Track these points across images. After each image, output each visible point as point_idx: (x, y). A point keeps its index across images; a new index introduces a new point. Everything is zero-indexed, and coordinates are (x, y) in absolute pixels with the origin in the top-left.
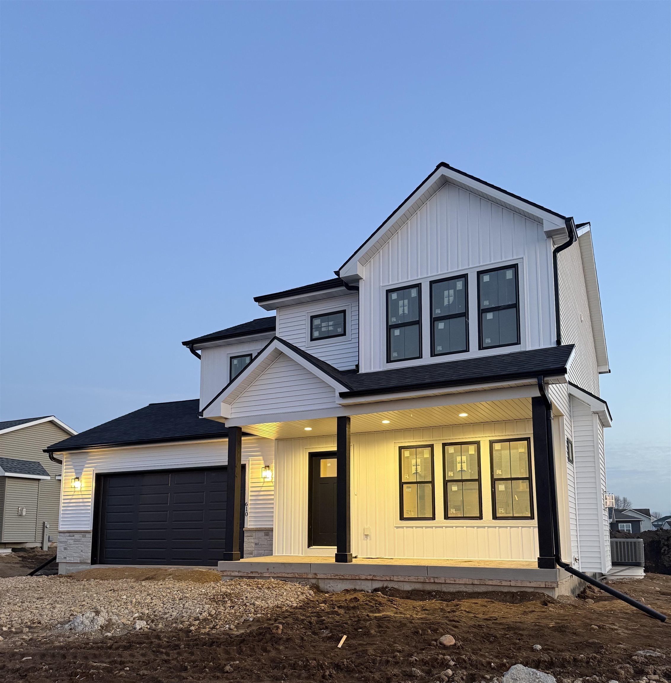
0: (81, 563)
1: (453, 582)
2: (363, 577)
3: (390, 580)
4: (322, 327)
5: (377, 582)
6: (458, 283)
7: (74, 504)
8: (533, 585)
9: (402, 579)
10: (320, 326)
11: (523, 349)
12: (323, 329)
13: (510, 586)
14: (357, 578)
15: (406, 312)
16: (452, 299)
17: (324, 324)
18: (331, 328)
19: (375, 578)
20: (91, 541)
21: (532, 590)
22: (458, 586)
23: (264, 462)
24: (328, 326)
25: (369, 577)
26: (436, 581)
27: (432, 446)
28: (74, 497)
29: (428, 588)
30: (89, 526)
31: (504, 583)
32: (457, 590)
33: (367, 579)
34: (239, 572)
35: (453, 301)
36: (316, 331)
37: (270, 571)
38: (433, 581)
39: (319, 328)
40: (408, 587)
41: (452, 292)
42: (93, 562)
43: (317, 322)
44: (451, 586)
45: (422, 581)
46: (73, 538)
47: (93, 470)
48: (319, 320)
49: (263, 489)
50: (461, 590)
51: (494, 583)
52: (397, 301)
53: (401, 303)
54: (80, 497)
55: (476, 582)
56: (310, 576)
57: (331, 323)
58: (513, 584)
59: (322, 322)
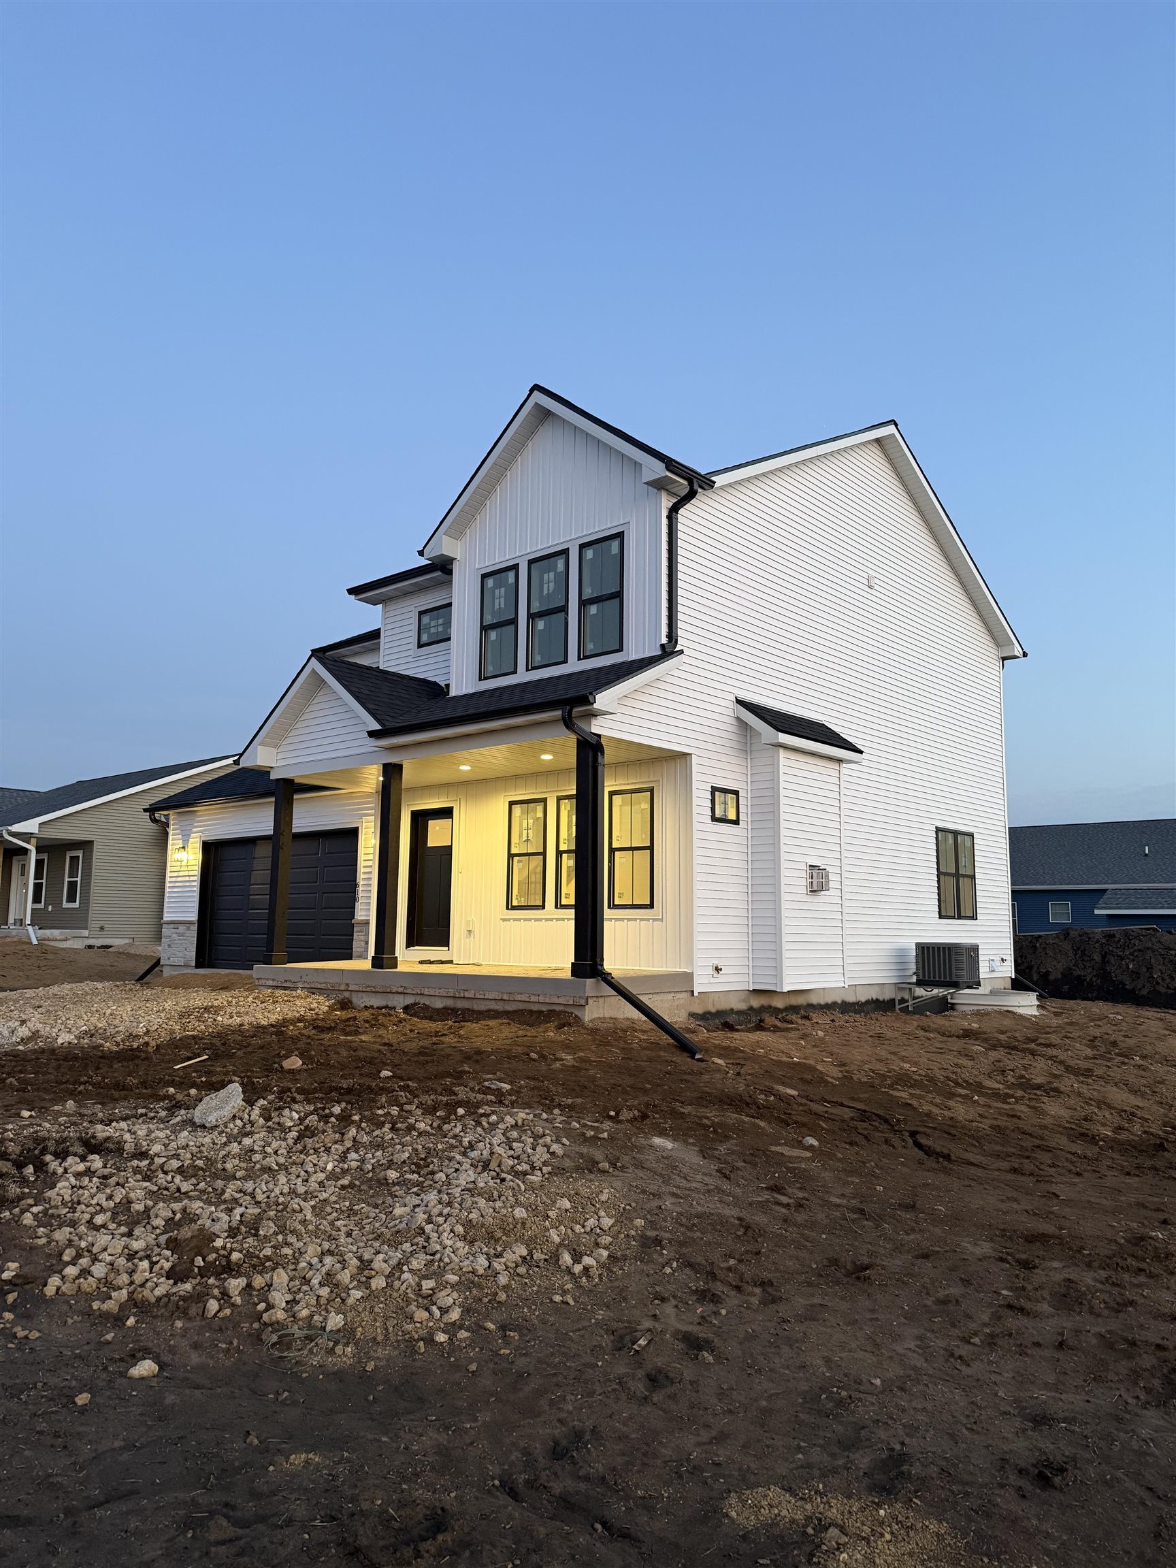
0: (185, 966)
1: (483, 997)
4: (428, 628)
5: (409, 996)
6: (559, 562)
7: (180, 884)
8: (561, 1001)
10: (426, 627)
12: (433, 630)
13: (539, 1002)
15: (502, 606)
16: (552, 585)
17: (433, 623)
18: (436, 630)
19: (405, 991)
20: (196, 935)
21: (561, 1008)
22: (488, 1003)
24: (438, 625)
25: (400, 990)
26: (467, 995)
27: (545, 801)
28: (181, 874)
29: (460, 1004)
30: (193, 916)
31: (533, 999)
32: (488, 1007)
33: (398, 993)
35: (554, 589)
36: (423, 633)
37: (303, 980)
38: (462, 995)
39: (425, 629)
40: (439, 1004)
41: (552, 575)
42: (198, 966)
43: (426, 619)
44: (482, 1002)
46: (177, 931)
47: (201, 837)
48: (428, 617)
50: (492, 1007)
51: (524, 998)
52: (493, 590)
53: (497, 592)
54: (186, 873)
55: (506, 997)
56: (342, 988)
57: (437, 622)
58: (541, 999)
59: (431, 620)
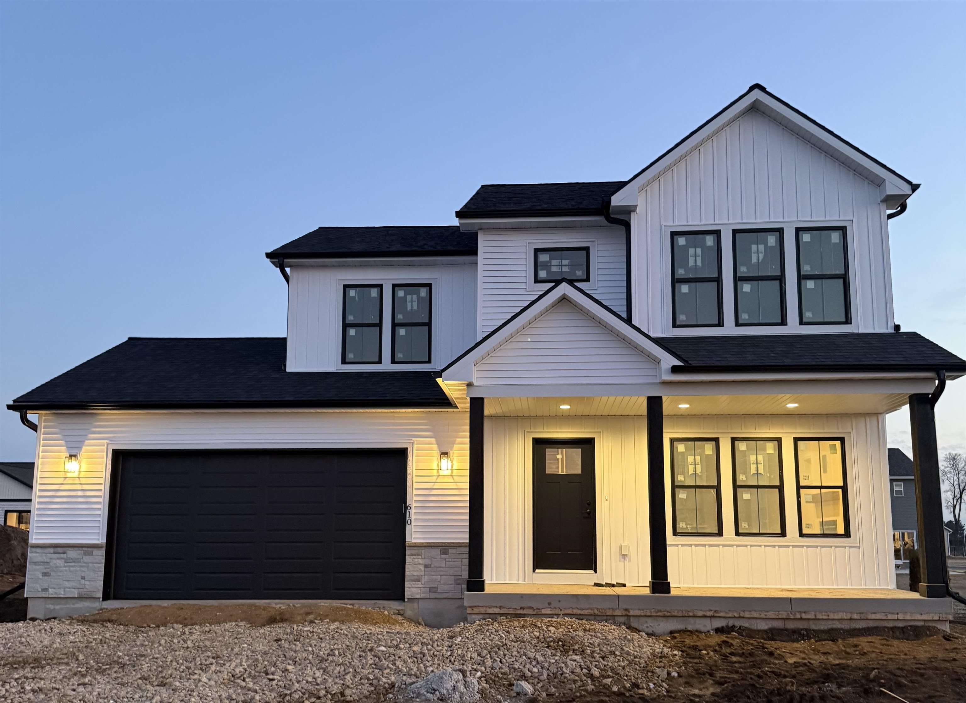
0: (81, 598)
1: (826, 617)
2: (700, 613)
3: (740, 617)
4: (551, 266)
5: (718, 619)
6: (769, 237)
8: (924, 617)
9: (756, 615)
10: (549, 264)
11: (855, 331)
12: (554, 269)
13: (898, 619)
14: (691, 614)
15: (699, 263)
16: (761, 256)
17: (554, 262)
18: (565, 269)
20: (104, 561)
21: (921, 624)
22: (830, 622)
23: (438, 446)
24: (562, 266)
25: (709, 614)
26: (804, 616)
27: (716, 440)
29: (791, 625)
30: (100, 538)
31: (890, 617)
32: (830, 627)
33: (705, 617)
34: (500, 607)
35: (762, 260)
36: (542, 270)
37: (553, 606)
38: (799, 617)
39: (547, 266)
40: (763, 626)
41: (762, 247)
42: (106, 597)
43: (543, 257)
44: (823, 622)
45: (784, 617)
47: (107, 445)
48: (548, 256)
49: (437, 486)
50: (834, 626)
51: (878, 616)
52: (685, 248)
53: (691, 251)
56: (618, 613)
57: (565, 262)
58: (901, 617)
59: (551, 258)
